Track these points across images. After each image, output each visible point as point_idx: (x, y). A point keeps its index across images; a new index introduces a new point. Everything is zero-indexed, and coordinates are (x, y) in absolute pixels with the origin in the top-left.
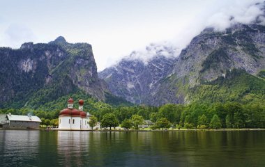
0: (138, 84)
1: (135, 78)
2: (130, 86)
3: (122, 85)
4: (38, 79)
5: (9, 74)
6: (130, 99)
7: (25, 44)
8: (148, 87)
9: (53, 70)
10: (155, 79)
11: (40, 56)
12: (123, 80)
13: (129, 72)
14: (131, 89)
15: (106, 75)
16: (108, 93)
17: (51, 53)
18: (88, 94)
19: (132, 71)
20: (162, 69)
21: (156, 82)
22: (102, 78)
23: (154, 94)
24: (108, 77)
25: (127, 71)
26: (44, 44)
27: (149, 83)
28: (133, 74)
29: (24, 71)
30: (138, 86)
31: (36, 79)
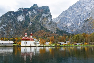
0: (73, 24)
1: (71, 21)
2: (69, 25)
3: (65, 25)
4: (26, 24)
5: (13, 23)
6: (69, 31)
7: (20, 9)
8: (78, 25)
9: (32, 20)
10: (81, 21)
11: (26, 14)
12: (65, 22)
13: (68, 19)
14: (69, 26)
15: (57, 20)
16: (57, 29)
17: (31, 12)
18: (48, 30)
19: (70, 18)
20: (84, 15)
21: (81, 22)
22: (55, 22)
23: (80, 28)
24: (58, 21)
25: (67, 18)
26: (27, 8)
27: (78, 23)
28: (70, 19)
29: (20, 21)
30: (73, 25)
31: (25, 24)
